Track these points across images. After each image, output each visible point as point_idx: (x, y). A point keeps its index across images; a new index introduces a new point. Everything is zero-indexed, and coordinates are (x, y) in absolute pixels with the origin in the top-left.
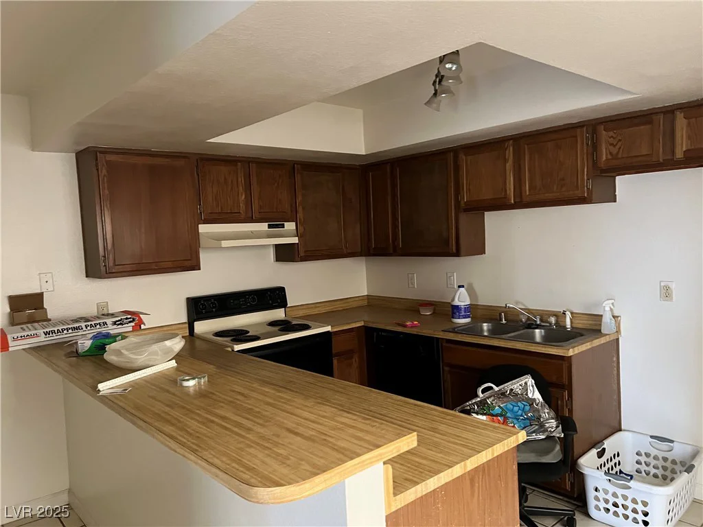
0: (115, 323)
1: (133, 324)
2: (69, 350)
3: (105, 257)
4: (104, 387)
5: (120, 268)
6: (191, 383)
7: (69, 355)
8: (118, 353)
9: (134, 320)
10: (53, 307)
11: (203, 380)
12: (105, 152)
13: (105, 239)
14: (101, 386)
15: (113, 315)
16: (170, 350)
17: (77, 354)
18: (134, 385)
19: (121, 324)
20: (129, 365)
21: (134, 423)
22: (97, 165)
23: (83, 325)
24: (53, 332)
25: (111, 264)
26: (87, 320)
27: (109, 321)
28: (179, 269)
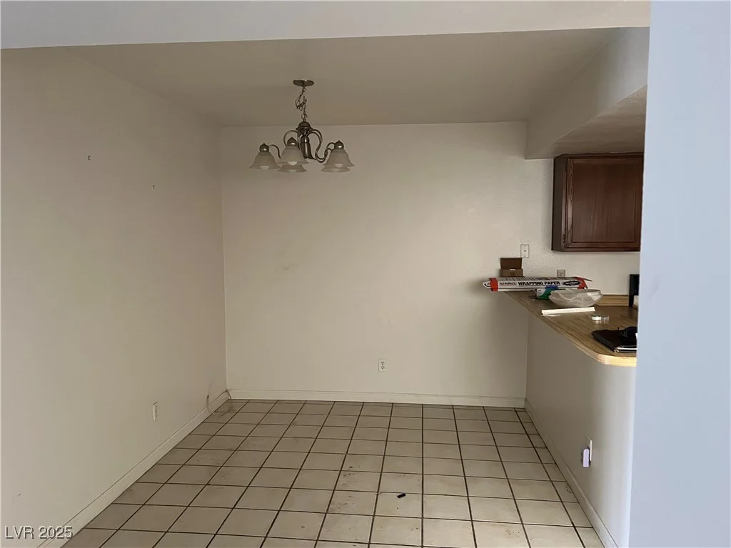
0: (565, 283)
1: (578, 286)
2: (532, 295)
3: (564, 235)
4: (546, 312)
5: (577, 245)
6: (597, 319)
7: (531, 297)
8: (557, 295)
9: (579, 283)
10: (528, 269)
11: (605, 319)
12: (573, 157)
13: (566, 223)
14: (543, 312)
15: (565, 278)
16: (590, 299)
17: (536, 297)
18: (563, 315)
19: (570, 285)
20: (562, 304)
21: (555, 329)
22: (566, 167)
23: (543, 281)
24: (524, 283)
25: (569, 241)
26: (546, 279)
27: (561, 282)
28: (623, 249)
